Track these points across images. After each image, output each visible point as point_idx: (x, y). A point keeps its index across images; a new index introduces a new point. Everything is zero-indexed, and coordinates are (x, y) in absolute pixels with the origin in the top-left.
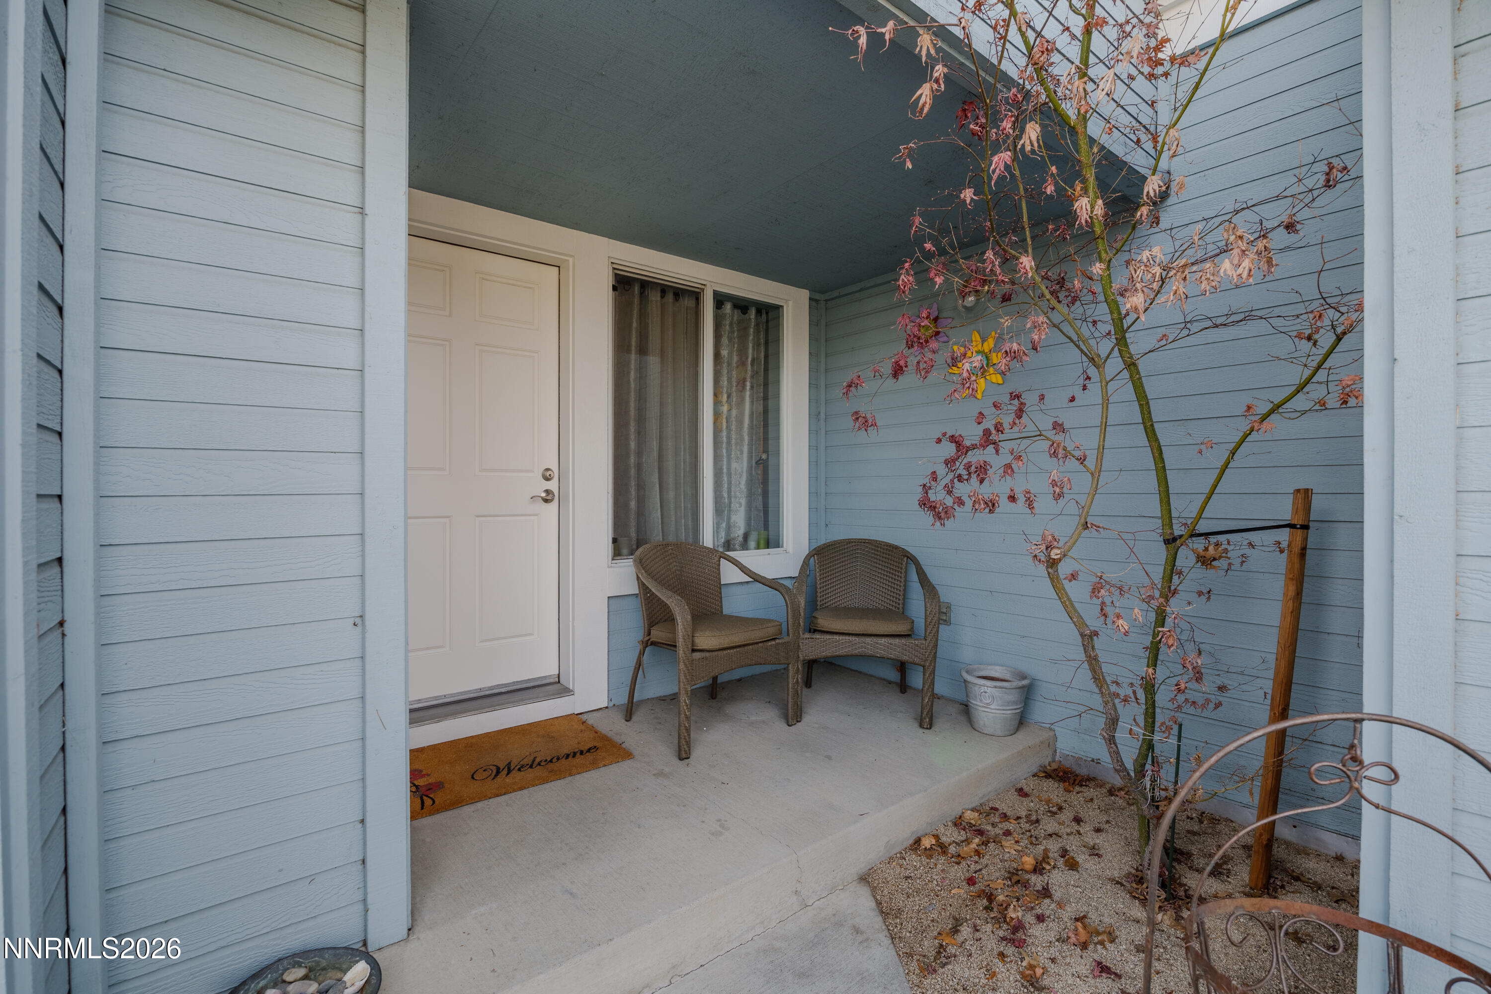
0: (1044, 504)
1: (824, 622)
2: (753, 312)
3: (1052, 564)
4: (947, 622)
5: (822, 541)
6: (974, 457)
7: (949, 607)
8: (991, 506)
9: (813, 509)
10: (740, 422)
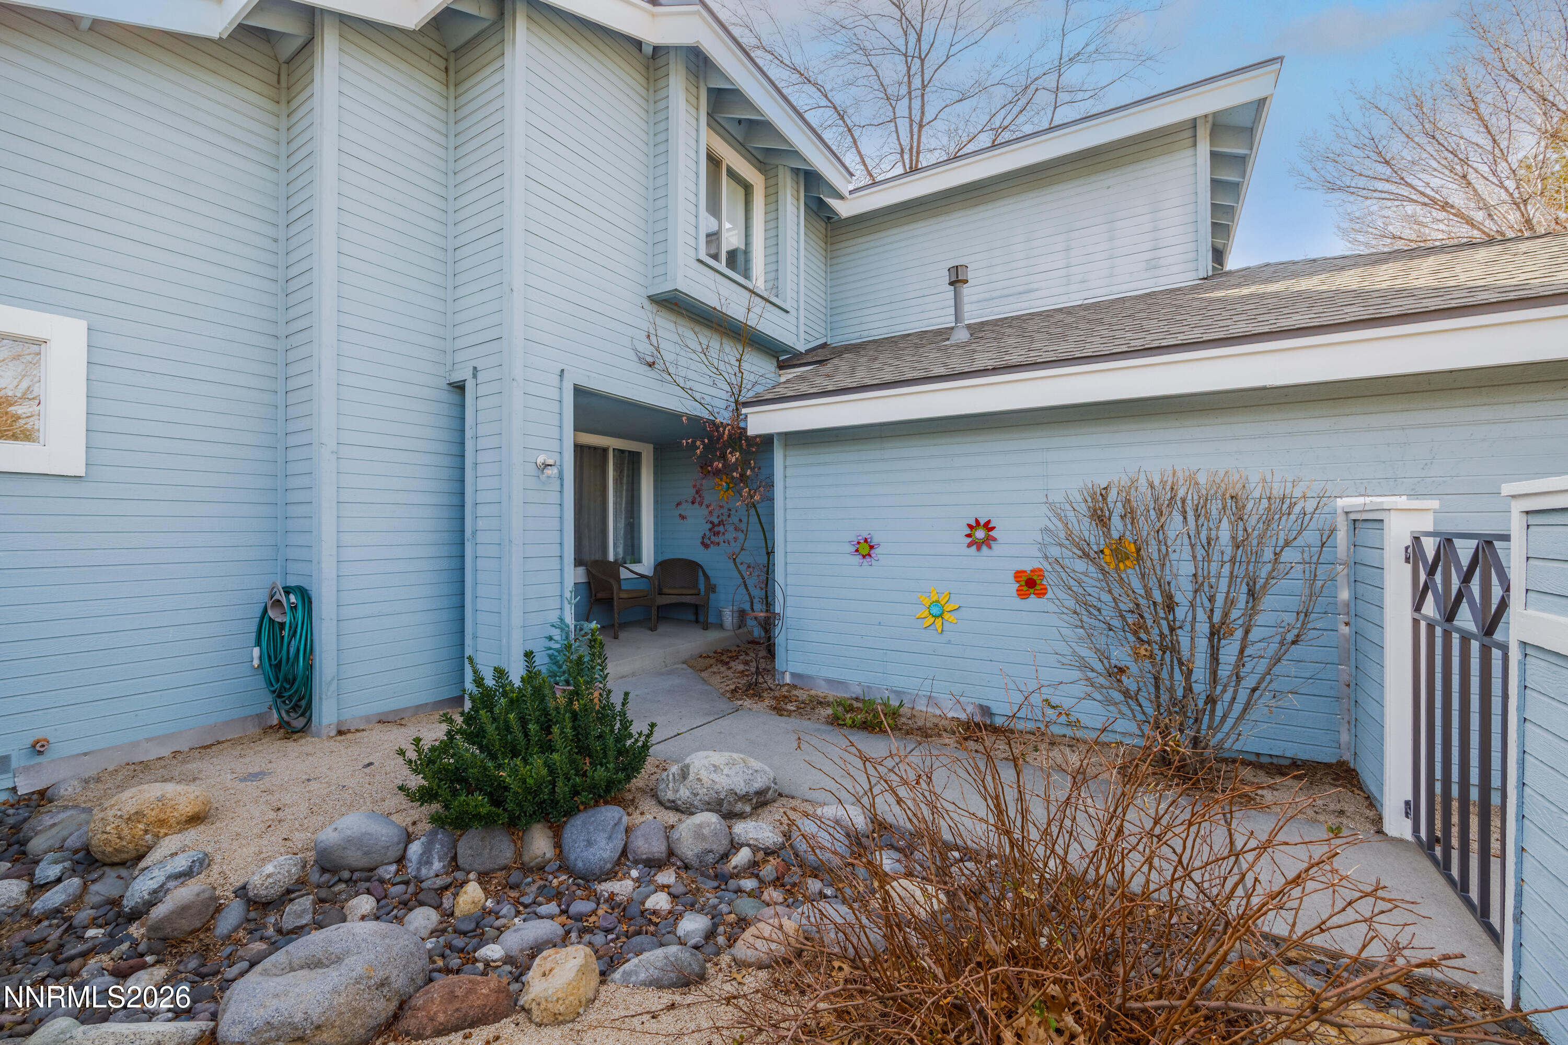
0: (732, 543)
1: (666, 591)
2: (627, 454)
3: (734, 559)
4: (714, 592)
5: (660, 560)
6: (716, 529)
7: (715, 585)
8: (718, 544)
9: (656, 546)
10: (621, 504)
